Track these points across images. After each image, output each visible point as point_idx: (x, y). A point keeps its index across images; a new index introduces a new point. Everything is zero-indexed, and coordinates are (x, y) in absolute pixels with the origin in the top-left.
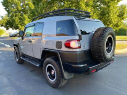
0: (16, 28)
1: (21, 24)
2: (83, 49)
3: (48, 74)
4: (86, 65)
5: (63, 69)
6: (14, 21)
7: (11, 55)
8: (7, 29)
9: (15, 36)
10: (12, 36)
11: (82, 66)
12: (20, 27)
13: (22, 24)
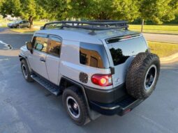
0: (17, 15)
1: (24, 10)
2: (115, 85)
3: (69, 107)
4: (118, 106)
5: (89, 108)
6: (12, 5)
7: (15, 66)
8: (5, 16)
9: (16, 27)
10: (12, 27)
11: (113, 108)
12: (23, 14)
13: (26, 9)
